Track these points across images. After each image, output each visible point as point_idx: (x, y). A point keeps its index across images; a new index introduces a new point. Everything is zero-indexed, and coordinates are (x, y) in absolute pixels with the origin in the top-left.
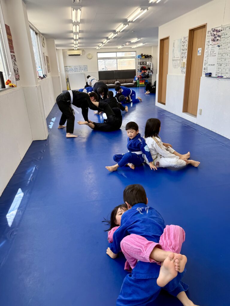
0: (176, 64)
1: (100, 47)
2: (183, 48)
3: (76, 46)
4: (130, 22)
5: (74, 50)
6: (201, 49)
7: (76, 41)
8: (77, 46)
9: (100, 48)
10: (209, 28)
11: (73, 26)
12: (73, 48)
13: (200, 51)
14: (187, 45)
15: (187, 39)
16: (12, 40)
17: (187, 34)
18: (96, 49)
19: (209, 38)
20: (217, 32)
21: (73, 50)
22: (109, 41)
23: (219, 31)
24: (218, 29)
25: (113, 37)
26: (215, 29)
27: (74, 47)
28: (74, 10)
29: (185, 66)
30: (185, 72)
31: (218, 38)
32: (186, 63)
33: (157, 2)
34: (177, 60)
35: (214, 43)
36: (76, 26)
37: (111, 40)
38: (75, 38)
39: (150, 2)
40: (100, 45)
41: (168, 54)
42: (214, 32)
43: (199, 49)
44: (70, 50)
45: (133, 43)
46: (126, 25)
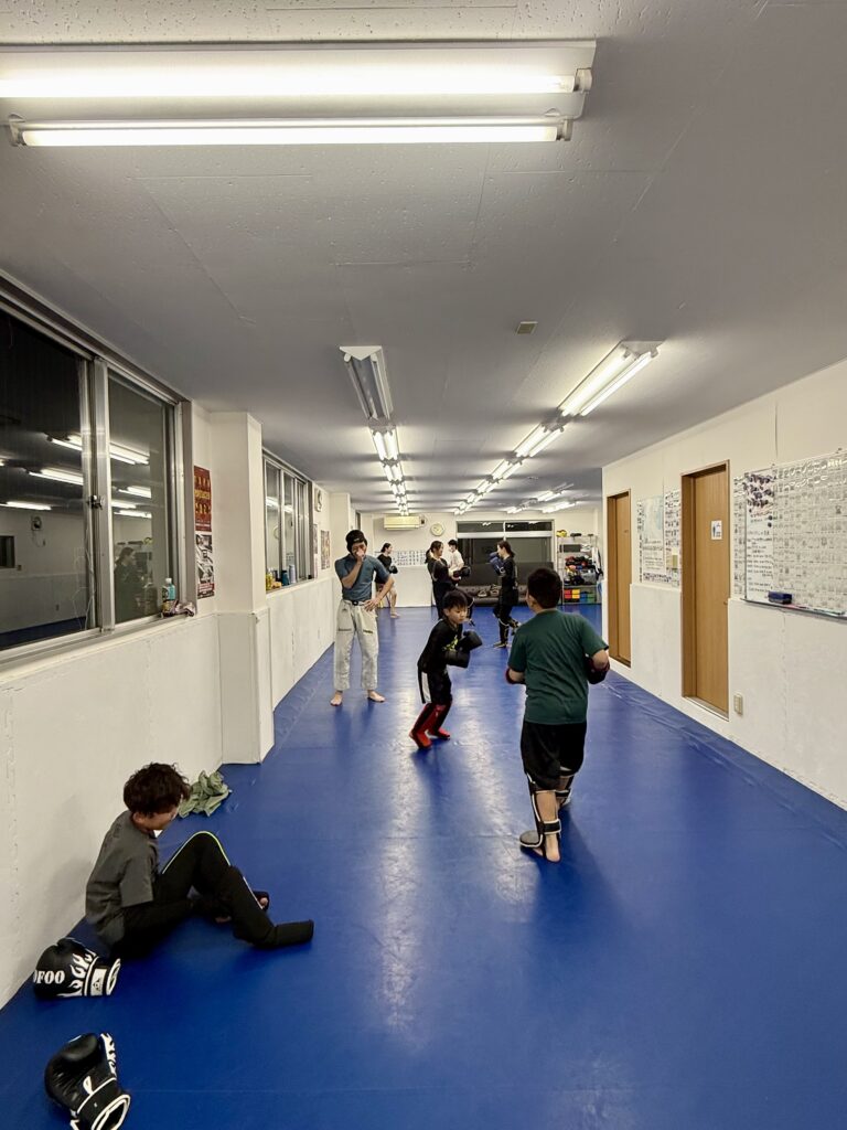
0: (652, 559)
1: (461, 511)
2: (668, 520)
3: (403, 508)
4: (522, 458)
6: (720, 522)
7: (400, 497)
10: (736, 473)
12: (397, 512)
13: (719, 529)
14: (680, 513)
15: (679, 497)
16: (209, 502)
17: (677, 489)
18: (453, 513)
19: (738, 495)
20: (762, 482)
21: (399, 515)
22: (481, 497)
23: (768, 481)
24: (764, 474)
26: (753, 476)
28: (378, 433)
29: (679, 566)
30: (680, 583)
31: (765, 498)
32: (679, 557)
33: (584, 414)
34: (655, 548)
35: (756, 509)
36: (391, 466)
37: (485, 496)
38: (395, 492)
39: (564, 414)
40: (463, 505)
41: (628, 531)
42: (753, 483)
43: (714, 523)
44: (390, 515)
45: (544, 502)
46: (514, 464)
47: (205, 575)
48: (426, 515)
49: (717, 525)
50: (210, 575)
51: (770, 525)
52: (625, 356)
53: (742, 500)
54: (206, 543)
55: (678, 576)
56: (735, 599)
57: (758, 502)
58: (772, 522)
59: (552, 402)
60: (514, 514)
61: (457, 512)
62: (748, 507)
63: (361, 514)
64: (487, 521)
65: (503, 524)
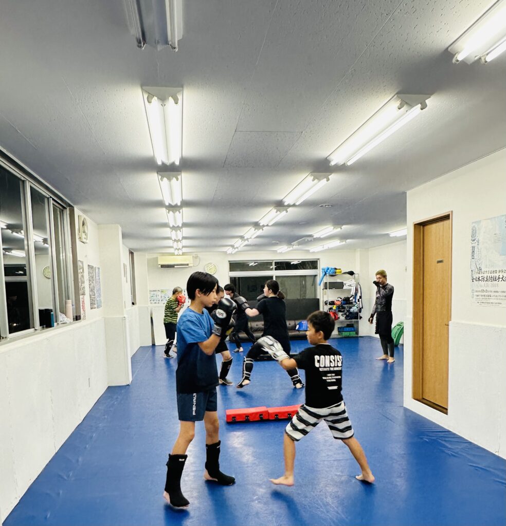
1: (235, 249)
3: (178, 245)
5: (175, 255)
7: (176, 231)
8: (180, 245)
9: (237, 250)
11: (162, 179)
12: (171, 250)
18: (226, 252)
21: (173, 254)
22: (260, 232)
25: (272, 220)
27: (172, 247)
28: (155, 100)
34: (495, 279)
36: (170, 179)
40: (238, 243)
41: (445, 261)
44: (163, 254)
45: (319, 239)
46: (319, 180)
48: (200, 255)
61: (230, 250)
63: (135, 254)
64: (255, 261)
65: (272, 263)
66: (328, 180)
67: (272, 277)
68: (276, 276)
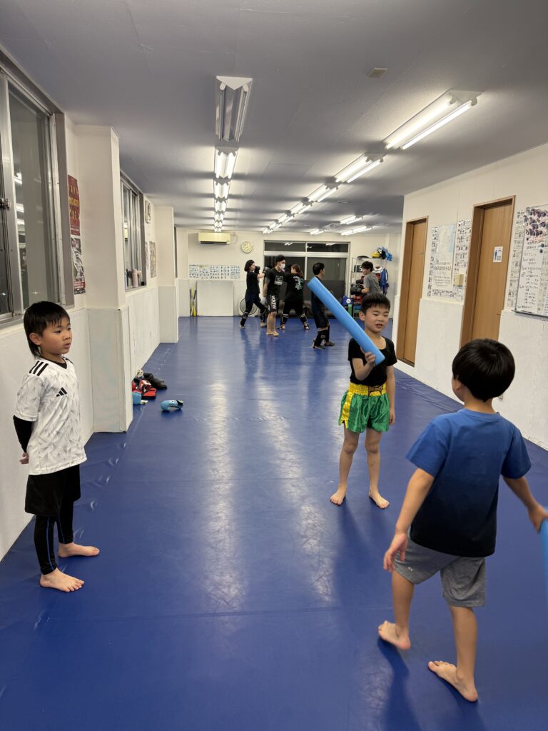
0: (440, 277)
1: (270, 230)
2: (460, 245)
3: (218, 225)
4: (340, 183)
5: (214, 232)
6: (501, 248)
7: (220, 214)
8: (221, 224)
9: (272, 231)
10: (520, 206)
11: (217, 184)
12: (212, 228)
13: (500, 254)
14: (469, 238)
15: (470, 225)
16: (78, 208)
17: (469, 217)
18: (262, 232)
19: (519, 226)
20: (539, 216)
21: (212, 231)
22: (292, 218)
23: (545, 215)
24: (542, 209)
25: (301, 210)
26: (533, 210)
28: (222, 154)
29: (464, 284)
30: (464, 297)
31: (541, 229)
32: (465, 276)
33: (404, 148)
34: (444, 268)
35: (532, 238)
36: (222, 184)
37: (296, 217)
38: (217, 209)
39: (388, 147)
40: (273, 225)
41: (423, 253)
42: (532, 216)
43: (497, 249)
44: (204, 231)
45: (345, 226)
46: (331, 189)
47: (79, 274)
48: (237, 233)
49: (499, 250)
50: (82, 274)
51: (541, 251)
52: (451, 103)
53: (522, 230)
54: (77, 246)
55: (463, 292)
56: (507, 312)
57: (535, 232)
58: (543, 249)
59: (377, 136)
60: (316, 235)
61: (266, 231)
62: (527, 236)
63: (177, 229)
64: (290, 242)
65: (305, 244)
66: (337, 189)
67: (304, 258)
68: (308, 258)
